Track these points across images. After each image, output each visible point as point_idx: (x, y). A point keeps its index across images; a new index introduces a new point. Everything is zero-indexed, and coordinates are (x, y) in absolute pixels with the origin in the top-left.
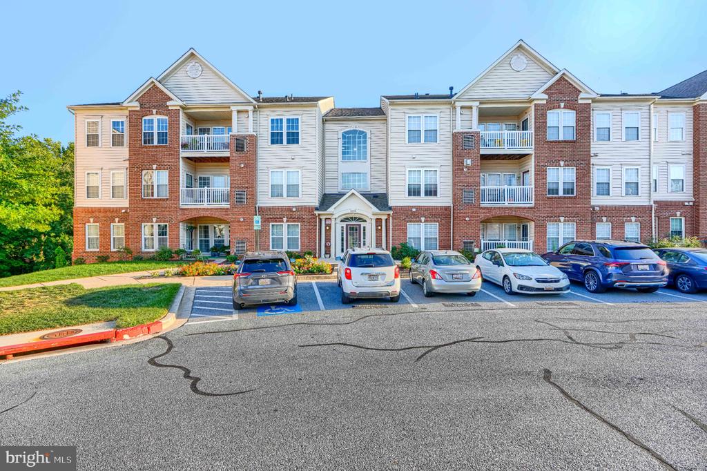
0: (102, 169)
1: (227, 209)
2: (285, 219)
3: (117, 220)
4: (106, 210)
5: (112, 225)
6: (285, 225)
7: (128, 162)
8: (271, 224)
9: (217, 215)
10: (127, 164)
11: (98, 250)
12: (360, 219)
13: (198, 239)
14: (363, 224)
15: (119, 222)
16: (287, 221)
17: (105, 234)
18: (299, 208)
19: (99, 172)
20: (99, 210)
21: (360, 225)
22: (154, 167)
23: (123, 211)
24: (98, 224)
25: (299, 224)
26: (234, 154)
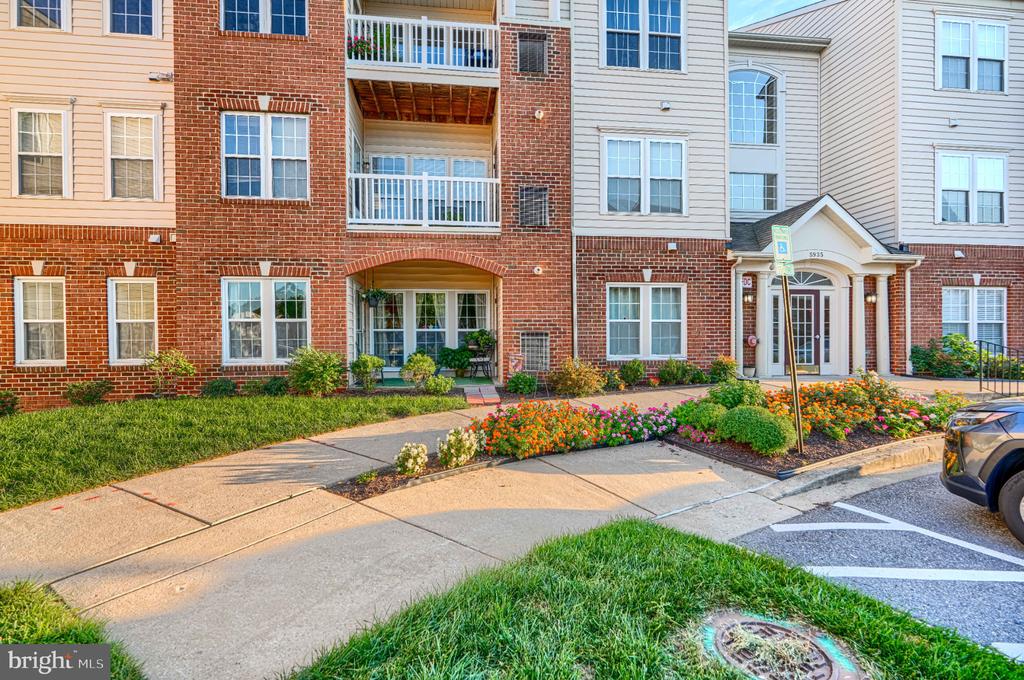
0: (73, 103)
1: (494, 239)
2: (647, 273)
3: (130, 267)
4: (92, 235)
5: (112, 283)
6: (646, 290)
7: (171, 87)
8: (609, 285)
9: (465, 256)
10: (167, 93)
11: (63, 363)
12: (816, 277)
13: (372, 330)
14: (824, 292)
15: (137, 274)
16: (654, 279)
17: (87, 313)
18: (685, 245)
19: (64, 111)
20: (67, 234)
21: (817, 293)
22: (264, 101)
23: (154, 238)
24: (62, 280)
25: (684, 287)
26: (514, 80)
